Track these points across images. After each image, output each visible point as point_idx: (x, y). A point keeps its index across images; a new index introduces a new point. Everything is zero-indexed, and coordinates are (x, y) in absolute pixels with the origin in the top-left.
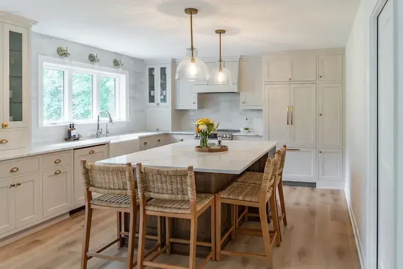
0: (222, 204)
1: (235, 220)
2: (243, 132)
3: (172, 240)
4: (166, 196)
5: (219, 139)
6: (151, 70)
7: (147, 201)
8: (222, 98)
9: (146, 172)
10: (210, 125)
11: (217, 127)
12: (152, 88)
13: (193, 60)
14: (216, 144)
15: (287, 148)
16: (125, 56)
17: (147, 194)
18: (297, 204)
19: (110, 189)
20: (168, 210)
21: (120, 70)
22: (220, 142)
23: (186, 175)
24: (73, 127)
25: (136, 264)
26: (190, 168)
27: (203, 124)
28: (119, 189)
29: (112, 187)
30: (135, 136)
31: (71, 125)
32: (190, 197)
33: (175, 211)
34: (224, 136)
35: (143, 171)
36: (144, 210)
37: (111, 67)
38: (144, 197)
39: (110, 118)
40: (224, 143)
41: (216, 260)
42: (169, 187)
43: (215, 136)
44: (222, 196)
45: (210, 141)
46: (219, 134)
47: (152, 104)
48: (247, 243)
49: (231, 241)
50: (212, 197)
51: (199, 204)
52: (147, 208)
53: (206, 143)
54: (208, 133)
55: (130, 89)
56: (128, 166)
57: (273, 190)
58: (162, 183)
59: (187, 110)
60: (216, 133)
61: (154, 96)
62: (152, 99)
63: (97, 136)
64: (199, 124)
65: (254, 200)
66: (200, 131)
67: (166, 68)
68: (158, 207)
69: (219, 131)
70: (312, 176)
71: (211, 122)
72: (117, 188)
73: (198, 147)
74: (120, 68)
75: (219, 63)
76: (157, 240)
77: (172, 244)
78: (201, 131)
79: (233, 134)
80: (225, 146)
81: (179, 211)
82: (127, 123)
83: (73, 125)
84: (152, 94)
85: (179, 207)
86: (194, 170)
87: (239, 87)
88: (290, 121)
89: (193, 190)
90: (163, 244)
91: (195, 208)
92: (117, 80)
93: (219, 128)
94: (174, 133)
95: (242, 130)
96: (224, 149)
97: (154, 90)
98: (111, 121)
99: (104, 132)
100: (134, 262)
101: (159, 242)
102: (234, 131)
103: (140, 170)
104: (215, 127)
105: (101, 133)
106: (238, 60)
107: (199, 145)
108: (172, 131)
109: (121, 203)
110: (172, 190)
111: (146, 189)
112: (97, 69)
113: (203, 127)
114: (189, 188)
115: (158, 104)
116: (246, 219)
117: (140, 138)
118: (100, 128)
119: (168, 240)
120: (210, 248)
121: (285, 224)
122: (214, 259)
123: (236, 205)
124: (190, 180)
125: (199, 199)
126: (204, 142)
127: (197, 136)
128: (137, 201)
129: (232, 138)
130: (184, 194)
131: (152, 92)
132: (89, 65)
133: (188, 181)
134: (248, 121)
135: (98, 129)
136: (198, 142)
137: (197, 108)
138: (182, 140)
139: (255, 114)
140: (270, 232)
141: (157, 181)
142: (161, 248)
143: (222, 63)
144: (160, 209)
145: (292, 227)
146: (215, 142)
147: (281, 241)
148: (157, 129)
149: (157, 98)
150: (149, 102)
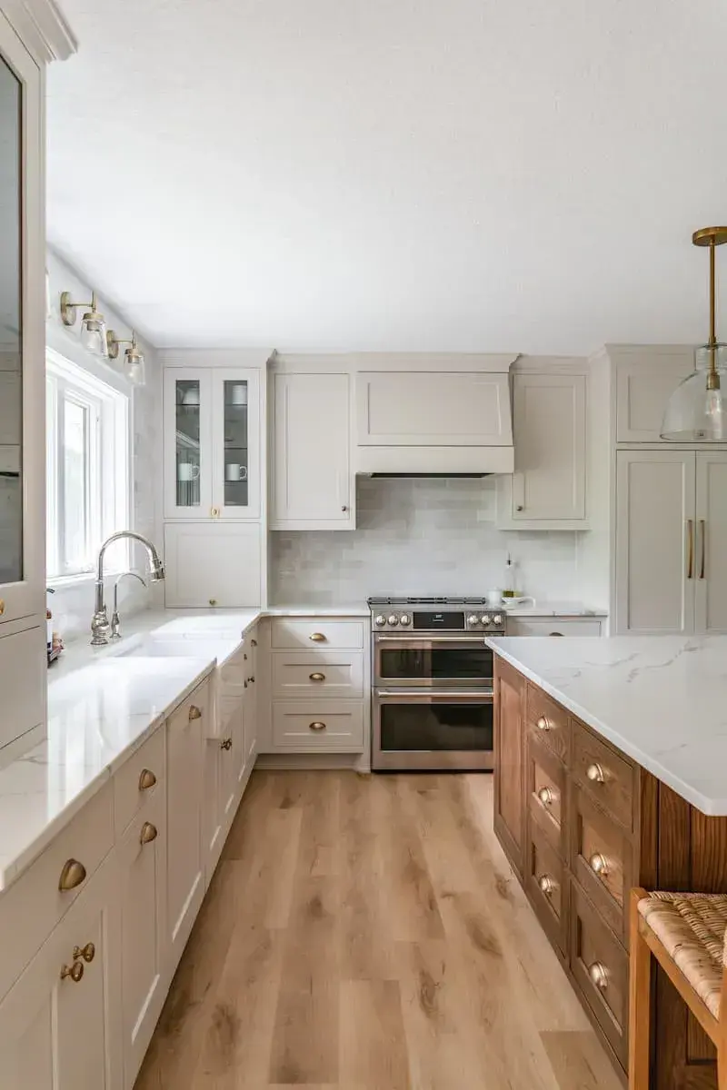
63: (95, 639)
67: (245, 382)
88: (697, 567)
106: (508, 369)
115: (216, 511)
135: (100, 606)
137: (353, 528)
148: (212, 603)
149: (212, 491)
150: (178, 504)
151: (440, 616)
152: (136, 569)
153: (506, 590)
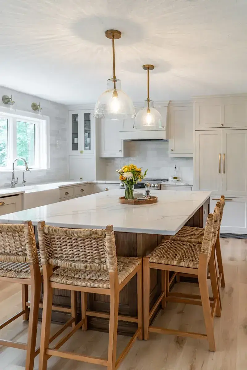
0: (152, 270)
1: (166, 284)
2: (171, 182)
3: (89, 313)
4: (78, 265)
5: (147, 188)
6: (75, 116)
7: (53, 269)
8: (150, 145)
9: (51, 232)
10: (136, 173)
11: (145, 175)
12: (75, 134)
13: (115, 93)
14: (144, 194)
15: (225, 198)
16: (43, 99)
17: (52, 261)
18: (231, 259)
19: (5, 254)
20: (79, 283)
21: (39, 115)
22: (148, 192)
23: (103, 238)
25: (38, 351)
26: (109, 228)
27: (128, 171)
28: (17, 254)
29: (9, 252)
30: (55, 186)
32: (109, 267)
33: (89, 284)
34: (152, 185)
35: (46, 231)
36: (50, 282)
37: (30, 111)
38: (48, 265)
39: (27, 166)
40: (153, 193)
41: (143, 339)
42: (81, 253)
43: (142, 186)
44: (151, 260)
45: (136, 191)
46: (147, 183)
47: (75, 152)
48: (181, 312)
49: (161, 310)
50: (138, 263)
51: (121, 273)
52: (53, 279)
53: (132, 194)
54: (134, 181)
55: (51, 135)
56: (27, 225)
58: (72, 247)
59: (113, 159)
60: (142, 182)
61: (77, 144)
62: (75, 147)
63: (12, 186)
64: (123, 171)
65: (191, 266)
66: (124, 180)
67: (90, 114)
68: (68, 277)
69: (146, 180)
70: (246, 227)
71: (138, 169)
72: (14, 252)
73: (122, 198)
74: (40, 112)
75: (147, 102)
76: (70, 313)
77: (89, 318)
78: (126, 180)
79: (162, 183)
80: (154, 197)
81: (95, 284)
82: (48, 172)
84: (76, 142)
85: (94, 278)
86: (115, 230)
87: (167, 134)
88: (222, 169)
89: (113, 257)
90: (78, 318)
91: (116, 280)
92: (37, 125)
93: (147, 177)
94: (99, 182)
95: (170, 179)
96: (152, 201)
97: (77, 137)
98: (27, 169)
99: (20, 181)
100: (36, 349)
101: (73, 315)
102: (162, 180)
103: (43, 230)
104: (142, 175)
105: (16, 182)
106: (167, 106)
107: (124, 195)
108: (97, 180)
109: (20, 272)
110: (85, 257)
111: (50, 255)
112: (11, 112)
113: (128, 175)
114: (108, 255)
115: (82, 152)
116: (178, 279)
117: (61, 188)
118: (16, 177)
119: (85, 313)
120: (137, 324)
121: (223, 286)
122: (142, 339)
123: (167, 271)
124: (109, 245)
125: (121, 266)
126: (129, 192)
127: (123, 186)
128: (41, 269)
129: (160, 187)
130: (101, 262)
131: (76, 139)
132: (3, 107)
133: (107, 245)
134: (177, 169)
135: (13, 177)
136: (122, 193)
137: (123, 157)
138: (107, 190)
139: (185, 162)
140: (211, 299)
141: (66, 244)
142: (76, 324)
143: (150, 102)
144: (69, 281)
145: (232, 290)
146: (143, 192)
148: (81, 178)
149: (81, 146)
150: (72, 150)
151: (140, 184)
152: (50, 168)
153: (174, 177)
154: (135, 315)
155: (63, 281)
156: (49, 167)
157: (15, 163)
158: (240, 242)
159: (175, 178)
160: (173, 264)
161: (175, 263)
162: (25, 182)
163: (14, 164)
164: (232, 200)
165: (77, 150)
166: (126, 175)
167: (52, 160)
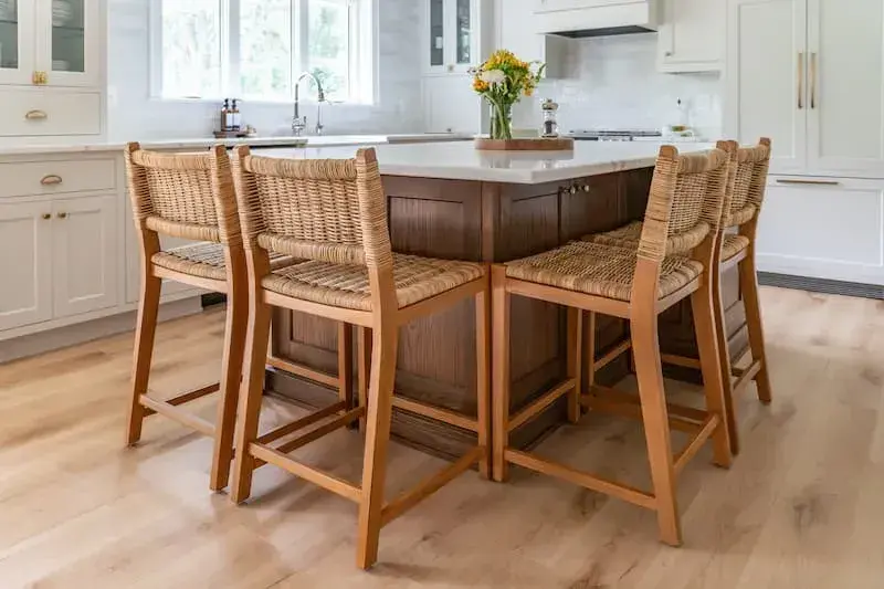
10: (514, 71)
11: (537, 79)
12: (437, 30)
18: (818, 342)
24: (234, 106)
27: (492, 67)
31: (226, 101)
36: (260, 290)
39: (320, 90)
41: (490, 478)
42: (316, 220)
47: (437, 68)
52: (267, 283)
54: (510, 96)
56: (214, 153)
57: (705, 273)
58: (298, 206)
61: (442, 50)
62: (437, 57)
63: (294, 132)
64: (484, 68)
65: (612, 293)
66: (484, 90)
70: (882, 264)
73: (483, 141)
78: (488, 88)
83: (234, 101)
84: (438, 46)
88: (807, 98)
95: (665, 131)
97: (441, 34)
98: (321, 96)
99: (312, 125)
102: (643, 135)
103: (244, 165)
104: (531, 77)
105: (303, 126)
110: (324, 230)
113: (493, 77)
115: (451, 68)
118: (301, 114)
121: (765, 397)
126: (499, 123)
131: (439, 39)
134: (684, 106)
135: (296, 115)
141: (287, 200)
147: (735, 450)
148: (449, 130)
149: (450, 55)
150: (432, 64)
152: (381, 104)
154: (471, 412)
155: (285, 289)
156: (378, 100)
157: (300, 84)
158: (860, 304)
159: (677, 129)
160: (563, 285)
161: (570, 284)
162: (320, 127)
163: (297, 86)
164: (836, 183)
165: (441, 63)
166: (488, 77)
167: (384, 84)
